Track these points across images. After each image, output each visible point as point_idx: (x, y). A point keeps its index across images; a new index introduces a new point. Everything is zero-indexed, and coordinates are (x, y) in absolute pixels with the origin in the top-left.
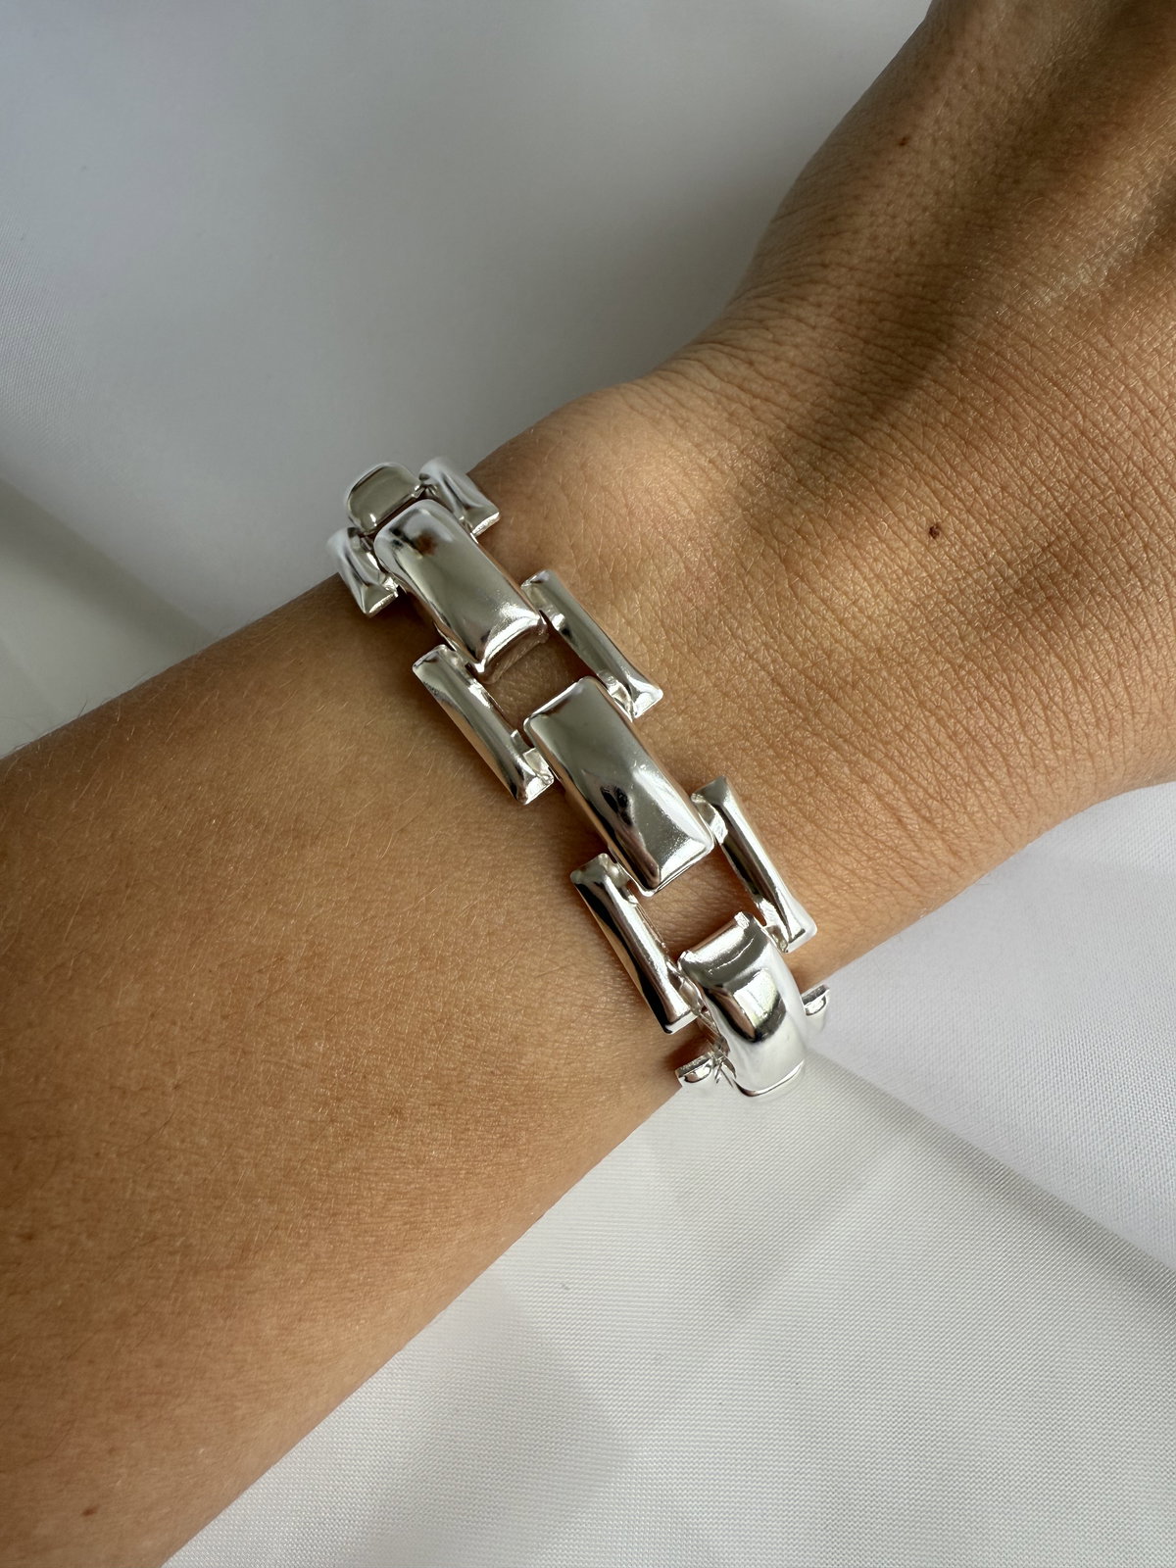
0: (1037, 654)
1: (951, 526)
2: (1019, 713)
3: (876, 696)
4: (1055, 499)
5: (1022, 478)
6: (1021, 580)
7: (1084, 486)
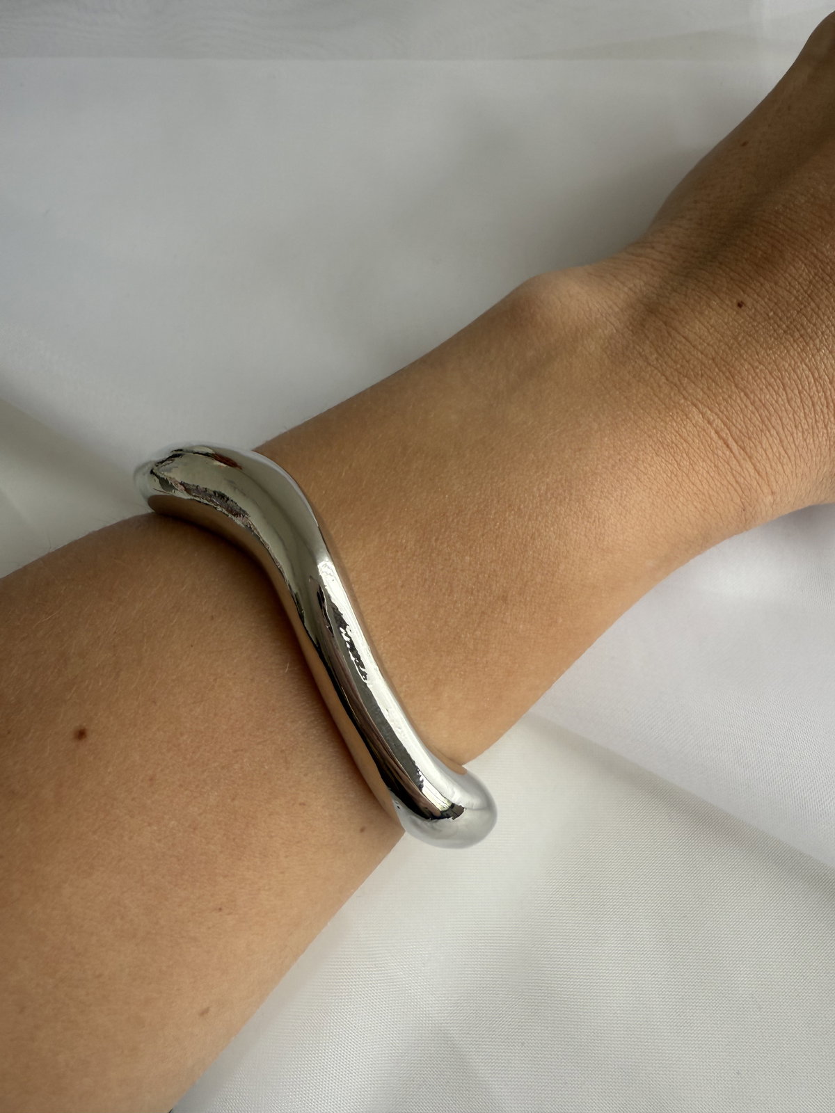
0: (796, 363)
1: (749, 302)
2: (786, 393)
3: (713, 381)
4: (802, 288)
5: (785, 278)
6: (787, 327)
7: (817, 282)
